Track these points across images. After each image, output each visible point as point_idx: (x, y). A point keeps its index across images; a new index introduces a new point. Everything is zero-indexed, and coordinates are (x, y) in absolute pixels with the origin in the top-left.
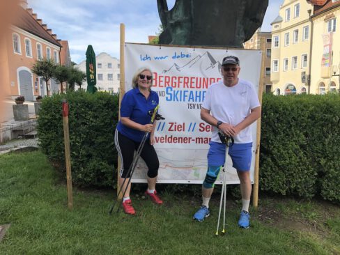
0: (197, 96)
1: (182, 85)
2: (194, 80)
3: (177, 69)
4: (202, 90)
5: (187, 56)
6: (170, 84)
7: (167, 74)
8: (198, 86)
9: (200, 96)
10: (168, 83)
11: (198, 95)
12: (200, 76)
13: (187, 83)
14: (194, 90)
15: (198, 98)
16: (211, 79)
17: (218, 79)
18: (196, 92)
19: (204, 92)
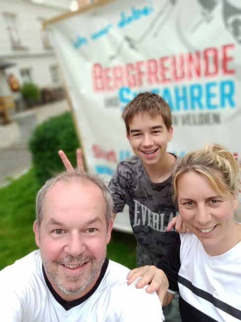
0: (178, 99)
1: (145, 79)
2: (168, 64)
4: (187, 83)
5: (146, 12)
7: (116, 62)
8: (179, 74)
9: (184, 98)
10: (121, 78)
11: (181, 94)
12: (179, 50)
13: (155, 73)
14: (171, 86)
15: (182, 103)
16: (206, 51)
17: (225, 47)
18: (177, 90)
19: (192, 88)
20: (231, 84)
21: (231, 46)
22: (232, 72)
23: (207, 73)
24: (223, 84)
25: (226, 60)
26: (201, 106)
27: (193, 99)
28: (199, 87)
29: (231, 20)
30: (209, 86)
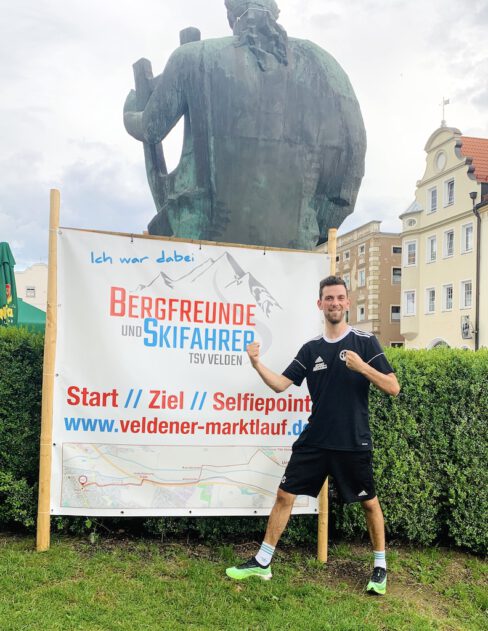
0: (207, 339)
1: (176, 315)
2: (202, 307)
3: (167, 283)
4: (216, 326)
5: (187, 259)
6: (153, 311)
7: (146, 293)
8: (211, 318)
9: (214, 340)
10: (149, 309)
11: (210, 336)
12: (213, 298)
13: (187, 313)
14: (202, 327)
15: (210, 343)
16: (235, 305)
17: (249, 306)
18: (207, 330)
19: (221, 331)
20: (252, 333)
21: (254, 306)
22: (254, 325)
23: (235, 323)
24: (246, 333)
25: (249, 315)
26: (228, 349)
27: (221, 340)
28: (227, 332)
29: (254, 288)
30: (234, 332)
